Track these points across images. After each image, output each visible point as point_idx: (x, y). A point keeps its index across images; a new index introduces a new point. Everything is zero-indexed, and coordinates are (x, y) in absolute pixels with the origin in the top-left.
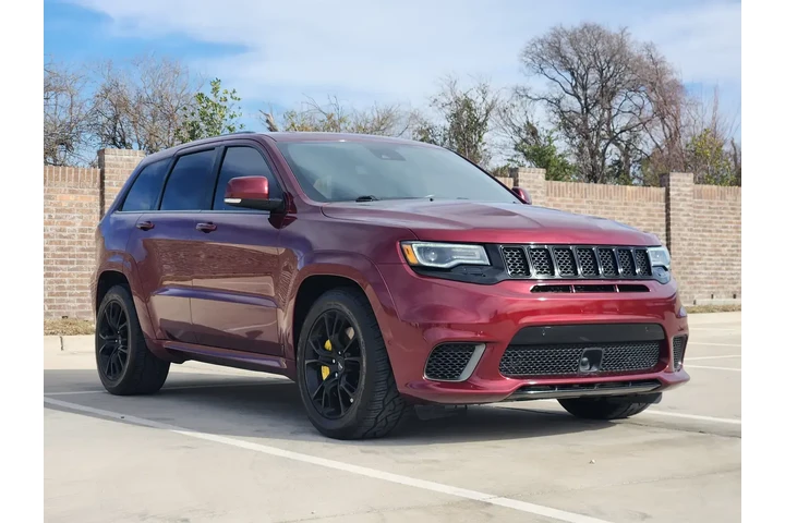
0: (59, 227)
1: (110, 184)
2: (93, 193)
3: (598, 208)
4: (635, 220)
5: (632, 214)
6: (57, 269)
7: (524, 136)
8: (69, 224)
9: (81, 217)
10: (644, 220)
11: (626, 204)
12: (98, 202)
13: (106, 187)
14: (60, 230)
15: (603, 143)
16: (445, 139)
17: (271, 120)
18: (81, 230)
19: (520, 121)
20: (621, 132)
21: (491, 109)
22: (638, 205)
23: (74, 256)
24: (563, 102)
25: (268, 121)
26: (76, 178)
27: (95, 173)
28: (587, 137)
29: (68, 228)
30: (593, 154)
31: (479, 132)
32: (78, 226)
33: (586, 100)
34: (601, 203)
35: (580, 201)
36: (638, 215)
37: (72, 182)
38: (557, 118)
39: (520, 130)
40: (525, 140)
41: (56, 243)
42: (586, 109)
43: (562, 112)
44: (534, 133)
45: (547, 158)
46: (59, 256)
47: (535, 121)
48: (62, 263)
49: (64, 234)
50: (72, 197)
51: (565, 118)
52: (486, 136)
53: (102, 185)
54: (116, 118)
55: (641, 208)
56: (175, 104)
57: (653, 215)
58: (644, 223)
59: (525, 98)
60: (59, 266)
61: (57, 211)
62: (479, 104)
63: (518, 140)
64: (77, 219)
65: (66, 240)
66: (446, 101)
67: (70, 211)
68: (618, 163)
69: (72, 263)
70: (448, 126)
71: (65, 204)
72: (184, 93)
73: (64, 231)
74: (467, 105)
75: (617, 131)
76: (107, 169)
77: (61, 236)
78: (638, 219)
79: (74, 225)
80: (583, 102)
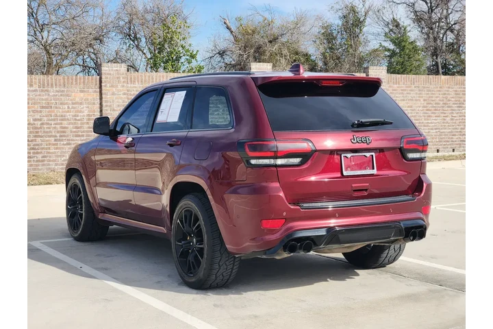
0: (73, 114)
1: (105, 86)
2: (95, 92)
3: (422, 90)
4: (446, 98)
5: (445, 94)
6: (72, 140)
7: (391, 27)
8: (81, 112)
9: (88, 107)
10: (453, 98)
11: (441, 88)
12: (98, 98)
13: (103, 88)
14: (75, 116)
15: (442, 31)
16: (338, 32)
17: (227, 22)
18: (88, 115)
19: (388, 17)
20: (455, 24)
21: (368, 11)
22: (449, 88)
23: (83, 132)
24: (416, 5)
25: (225, 23)
26: (84, 82)
27: (96, 79)
28: (432, 29)
29: (80, 114)
30: (435, 39)
31: (360, 27)
32: (86, 113)
33: (431, 3)
34: (424, 88)
35: (410, 87)
36: (449, 94)
37: (82, 85)
38: (412, 15)
39: (388, 23)
40: (391, 30)
41: (72, 124)
42: (431, 9)
43: (416, 12)
44: (397, 26)
45: (403, 44)
46: (75, 132)
47: (399, 17)
48: (77, 136)
49: (78, 118)
50: (82, 94)
51: (417, 15)
52: (365, 29)
53: (101, 87)
54: (130, 22)
55: (450, 90)
56: (167, 12)
57: (459, 94)
58: (453, 99)
59: (391, 3)
60: (74, 138)
61: (73, 103)
62: (361, 9)
63: (387, 30)
64: (85, 109)
65: (79, 122)
66: (339, 7)
67: (81, 104)
68: (452, 44)
69: (83, 136)
70: (340, 23)
71: (77, 100)
72: (172, 6)
73: (78, 116)
74: (353, 10)
75: (452, 23)
76: (103, 77)
77: (76, 120)
78: (449, 96)
79: (83, 112)
80: (429, 5)
